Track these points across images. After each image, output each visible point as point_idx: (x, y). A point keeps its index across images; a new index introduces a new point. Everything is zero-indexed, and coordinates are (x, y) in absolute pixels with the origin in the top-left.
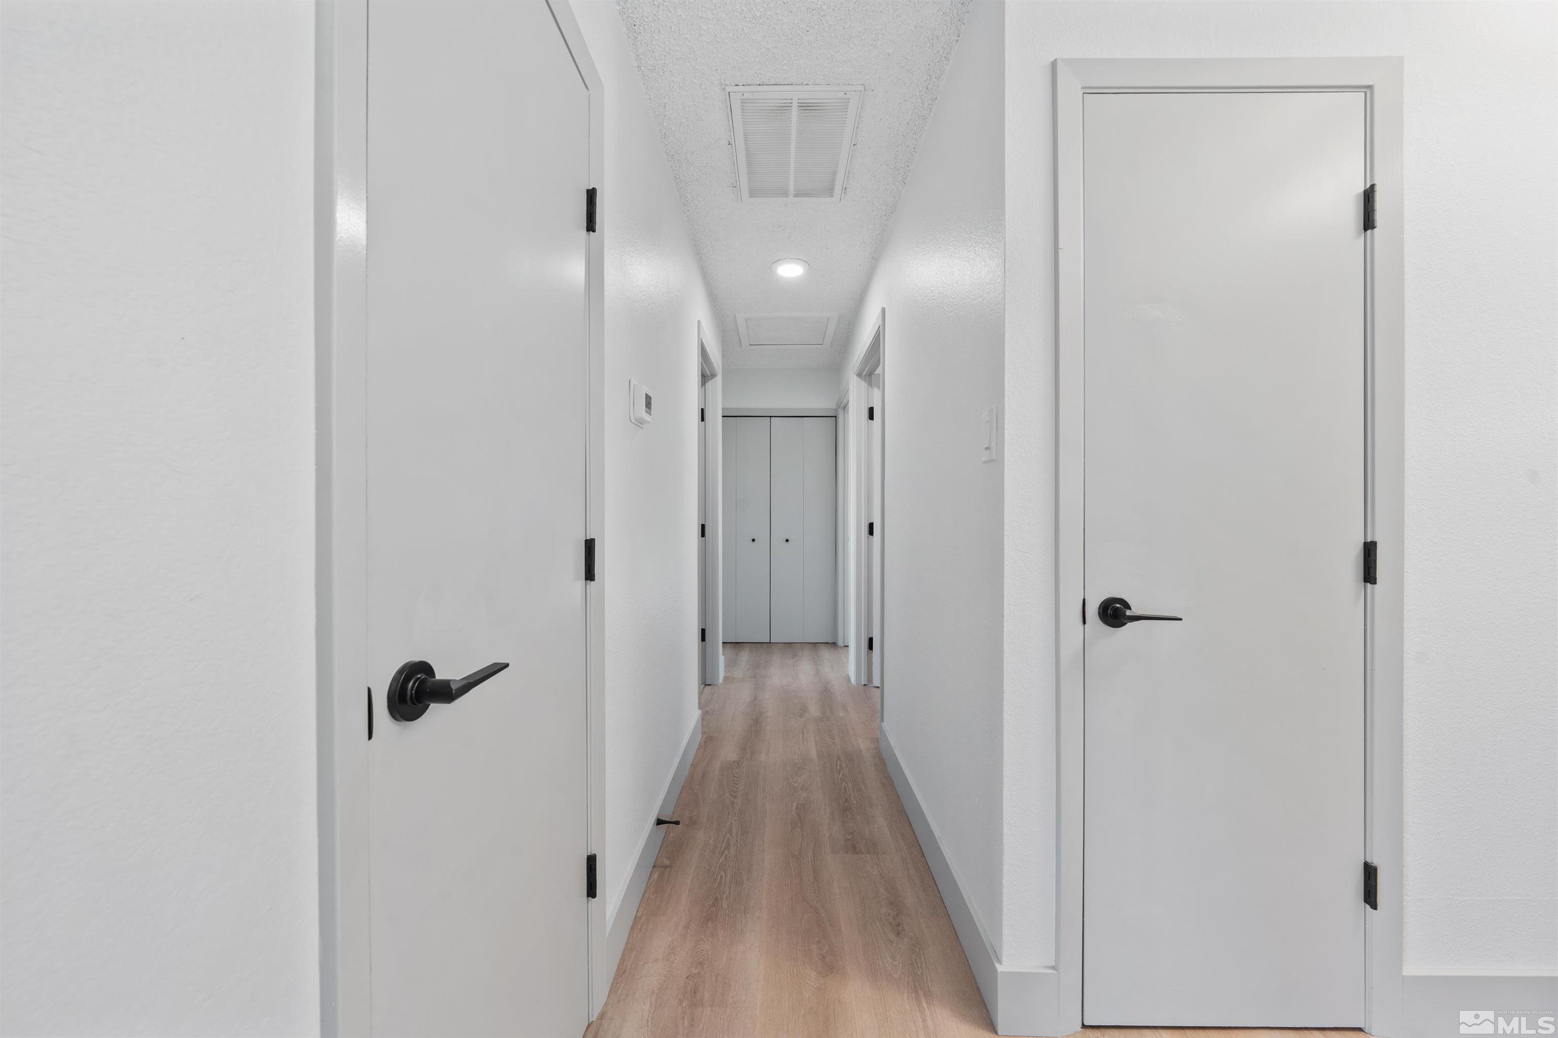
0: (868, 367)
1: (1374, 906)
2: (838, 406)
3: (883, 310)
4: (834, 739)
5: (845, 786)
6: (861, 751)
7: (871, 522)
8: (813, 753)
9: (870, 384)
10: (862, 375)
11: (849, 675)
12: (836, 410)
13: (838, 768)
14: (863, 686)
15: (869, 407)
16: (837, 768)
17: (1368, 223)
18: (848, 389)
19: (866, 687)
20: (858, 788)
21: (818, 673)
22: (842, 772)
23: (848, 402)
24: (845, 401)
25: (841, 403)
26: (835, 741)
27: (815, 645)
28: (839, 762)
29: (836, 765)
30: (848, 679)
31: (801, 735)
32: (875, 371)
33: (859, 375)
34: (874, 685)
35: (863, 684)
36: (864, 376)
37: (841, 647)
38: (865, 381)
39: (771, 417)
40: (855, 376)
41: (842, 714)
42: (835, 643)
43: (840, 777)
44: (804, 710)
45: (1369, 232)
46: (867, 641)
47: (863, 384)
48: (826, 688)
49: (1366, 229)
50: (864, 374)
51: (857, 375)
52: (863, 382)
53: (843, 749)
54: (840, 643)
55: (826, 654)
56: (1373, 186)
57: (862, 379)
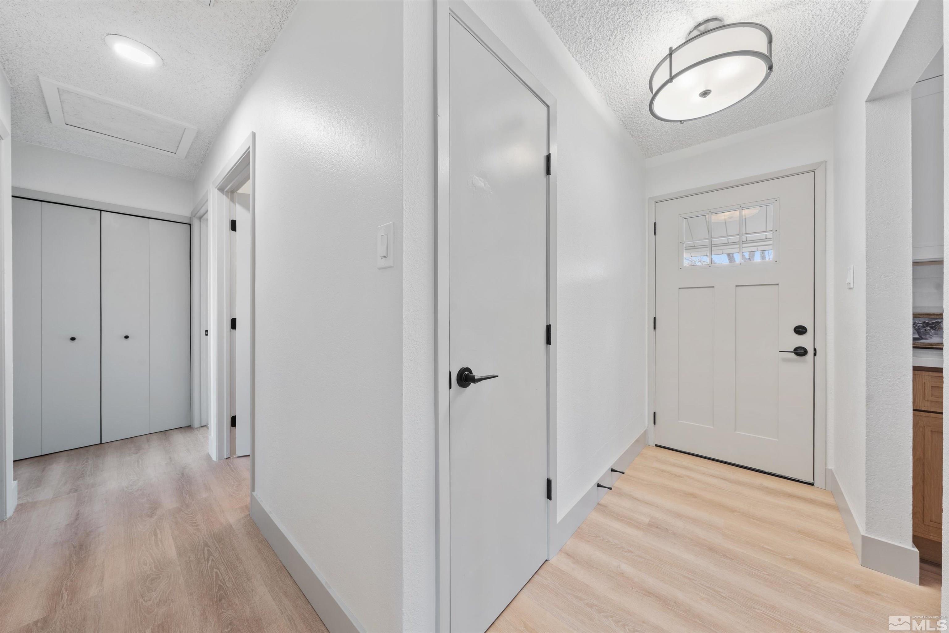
0: (231, 185)
1: (550, 499)
2: (194, 215)
3: (254, 135)
4: (197, 526)
5: (216, 573)
6: (231, 525)
7: (234, 317)
8: (172, 553)
9: (232, 200)
10: (224, 190)
11: (210, 453)
12: (191, 218)
13: (206, 555)
14: (226, 460)
15: (231, 220)
16: (204, 556)
17: (548, 172)
18: (207, 200)
19: (229, 460)
20: (232, 567)
21: (171, 461)
22: (211, 558)
23: (207, 211)
24: (202, 211)
25: (198, 212)
26: (200, 527)
27: (165, 433)
28: (206, 548)
29: (204, 553)
30: (209, 457)
31: (153, 538)
32: (237, 191)
33: (221, 189)
34: (237, 456)
35: (225, 458)
36: (226, 192)
37: (197, 428)
38: (227, 196)
39: (101, 211)
40: (216, 190)
41: (204, 495)
42: (190, 426)
43: (209, 564)
44: (155, 506)
45: (548, 176)
46: (229, 420)
47: (225, 199)
48: (183, 474)
49: (547, 175)
50: (226, 190)
51: (218, 189)
52: (225, 196)
53: (210, 532)
54: (196, 424)
55: (179, 439)
56: (550, 154)
57: (224, 194)
